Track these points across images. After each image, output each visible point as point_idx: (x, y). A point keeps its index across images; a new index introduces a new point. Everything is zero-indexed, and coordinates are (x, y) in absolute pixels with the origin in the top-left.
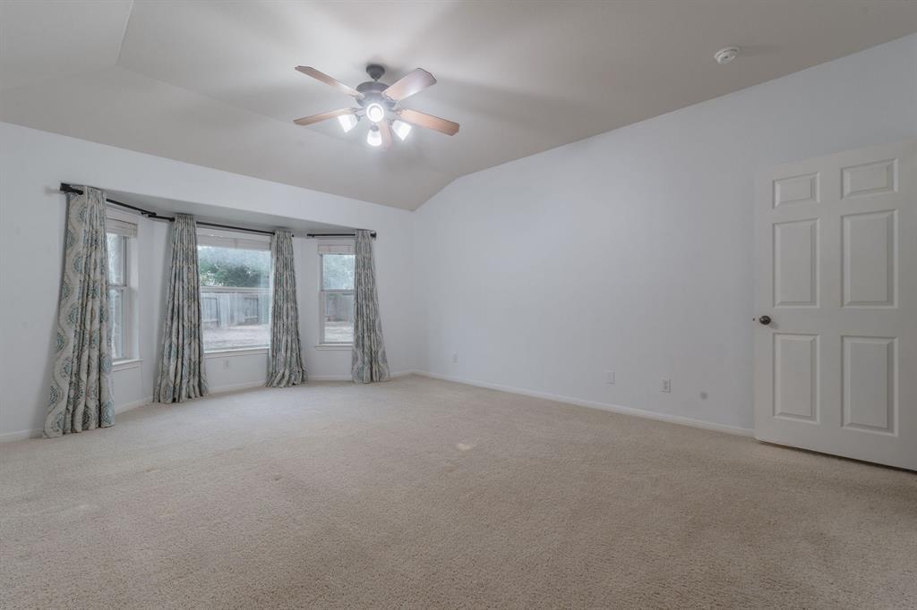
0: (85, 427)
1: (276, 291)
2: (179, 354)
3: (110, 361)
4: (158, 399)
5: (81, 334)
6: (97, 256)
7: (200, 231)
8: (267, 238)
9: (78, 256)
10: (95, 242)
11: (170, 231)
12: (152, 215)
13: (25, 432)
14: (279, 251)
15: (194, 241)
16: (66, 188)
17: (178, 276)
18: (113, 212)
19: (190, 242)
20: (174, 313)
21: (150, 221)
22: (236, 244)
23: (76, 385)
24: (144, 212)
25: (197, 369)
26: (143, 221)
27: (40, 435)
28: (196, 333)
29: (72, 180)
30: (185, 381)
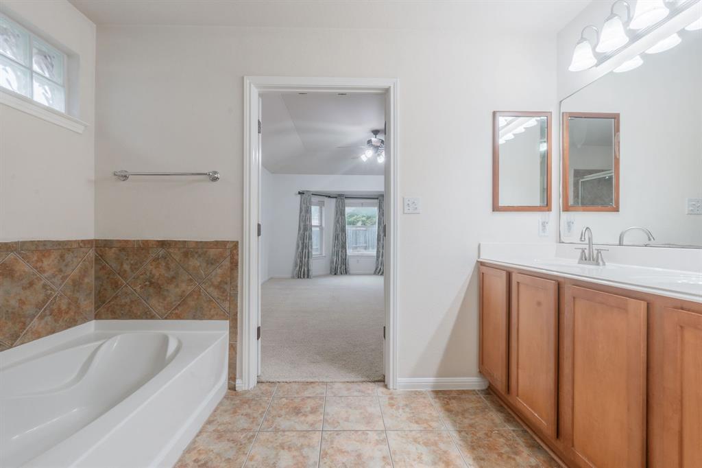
0: (304, 277)
1: (379, 227)
2: (337, 255)
3: (312, 255)
4: (331, 273)
5: (303, 244)
6: (308, 215)
7: (347, 201)
8: (376, 201)
9: (303, 216)
10: (308, 211)
11: (336, 202)
12: (329, 197)
13: (290, 276)
14: (380, 208)
15: (344, 207)
16: (299, 193)
17: (338, 221)
18: (315, 199)
19: (342, 206)
20: (336, 237)
21: (329, 199)
22: (362, 205)
23: (301, 261)
24: (326, 196)
25: (344, 261)
26: (326, 199)
27: (293, 277)
28: (344, 247)
29: (301, 190)
30: (339, 266)
